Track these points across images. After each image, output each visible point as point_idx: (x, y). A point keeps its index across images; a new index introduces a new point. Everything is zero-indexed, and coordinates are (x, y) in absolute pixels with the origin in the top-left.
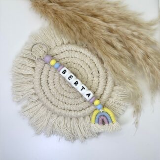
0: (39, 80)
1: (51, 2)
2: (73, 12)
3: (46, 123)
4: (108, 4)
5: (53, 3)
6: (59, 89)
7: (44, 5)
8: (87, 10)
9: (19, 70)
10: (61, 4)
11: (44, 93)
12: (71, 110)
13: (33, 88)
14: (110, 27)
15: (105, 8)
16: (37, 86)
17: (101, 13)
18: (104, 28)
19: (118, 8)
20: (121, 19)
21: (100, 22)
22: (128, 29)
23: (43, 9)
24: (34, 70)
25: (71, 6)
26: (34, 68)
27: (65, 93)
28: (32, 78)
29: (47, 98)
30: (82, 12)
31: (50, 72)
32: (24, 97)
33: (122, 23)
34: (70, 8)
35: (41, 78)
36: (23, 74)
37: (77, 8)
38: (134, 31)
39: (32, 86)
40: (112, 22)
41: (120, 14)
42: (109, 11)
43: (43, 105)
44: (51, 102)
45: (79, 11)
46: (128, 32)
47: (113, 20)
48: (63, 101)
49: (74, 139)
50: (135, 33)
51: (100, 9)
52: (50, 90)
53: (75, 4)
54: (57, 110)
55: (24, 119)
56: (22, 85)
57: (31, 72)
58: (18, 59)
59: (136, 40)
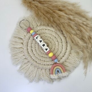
0: (27, 50)
1: (34, 1)
2: (48, 7)
3: (35, 74)
4: (69, 4)
5: (36, 2)
6: (39, 54)
7: (30, 3)
8: (56, 7)
9: (14, 46)
10: (40, 2)
11: (31, 57)
12: (48, 65)
13: (24, 55)
14: (69, 17)
15: (67, 6)
16: (26, 54)
17: (64, 9)
18: (66, 18)
19: (75, 7)
20: (76, 13)
21: (64, 14)
22: (80, 20)
23: (29, 4)
24: (23, 44)
25: (46, 4)
26: (22, 43)
27: (43, 56)
28: (23, 49)
29: (34, 60)
30: (53, 7)
31: (32, 44)
32: (19, 61)
33: (77, 16)
34: (46, 5)
35: (28, 49)
36: (17, 48)
37: (50, 5)
38: (84, 21)
39: (23, 54)
40: (71, 15)
41: (76, 10)
42: (69, 8)
43: (31, 64)
44: (36, 62)
45: (51, 7)
46: (81, 21)
47: (72, 13)
48: (43, 60)
49: (53, 81)
50: (85, 23)
51: (64, 7)
52: (34, 55)
53: (49, 2)
54: (41, 66)
55: (21, 74)
56: (17, 54)
57: (21, 46)
58: (12, 39)
59: (85, 27)
